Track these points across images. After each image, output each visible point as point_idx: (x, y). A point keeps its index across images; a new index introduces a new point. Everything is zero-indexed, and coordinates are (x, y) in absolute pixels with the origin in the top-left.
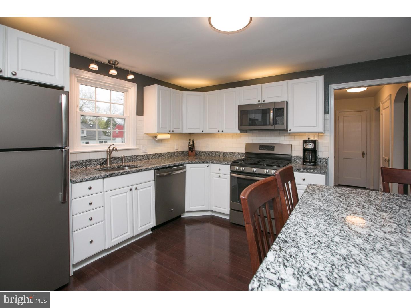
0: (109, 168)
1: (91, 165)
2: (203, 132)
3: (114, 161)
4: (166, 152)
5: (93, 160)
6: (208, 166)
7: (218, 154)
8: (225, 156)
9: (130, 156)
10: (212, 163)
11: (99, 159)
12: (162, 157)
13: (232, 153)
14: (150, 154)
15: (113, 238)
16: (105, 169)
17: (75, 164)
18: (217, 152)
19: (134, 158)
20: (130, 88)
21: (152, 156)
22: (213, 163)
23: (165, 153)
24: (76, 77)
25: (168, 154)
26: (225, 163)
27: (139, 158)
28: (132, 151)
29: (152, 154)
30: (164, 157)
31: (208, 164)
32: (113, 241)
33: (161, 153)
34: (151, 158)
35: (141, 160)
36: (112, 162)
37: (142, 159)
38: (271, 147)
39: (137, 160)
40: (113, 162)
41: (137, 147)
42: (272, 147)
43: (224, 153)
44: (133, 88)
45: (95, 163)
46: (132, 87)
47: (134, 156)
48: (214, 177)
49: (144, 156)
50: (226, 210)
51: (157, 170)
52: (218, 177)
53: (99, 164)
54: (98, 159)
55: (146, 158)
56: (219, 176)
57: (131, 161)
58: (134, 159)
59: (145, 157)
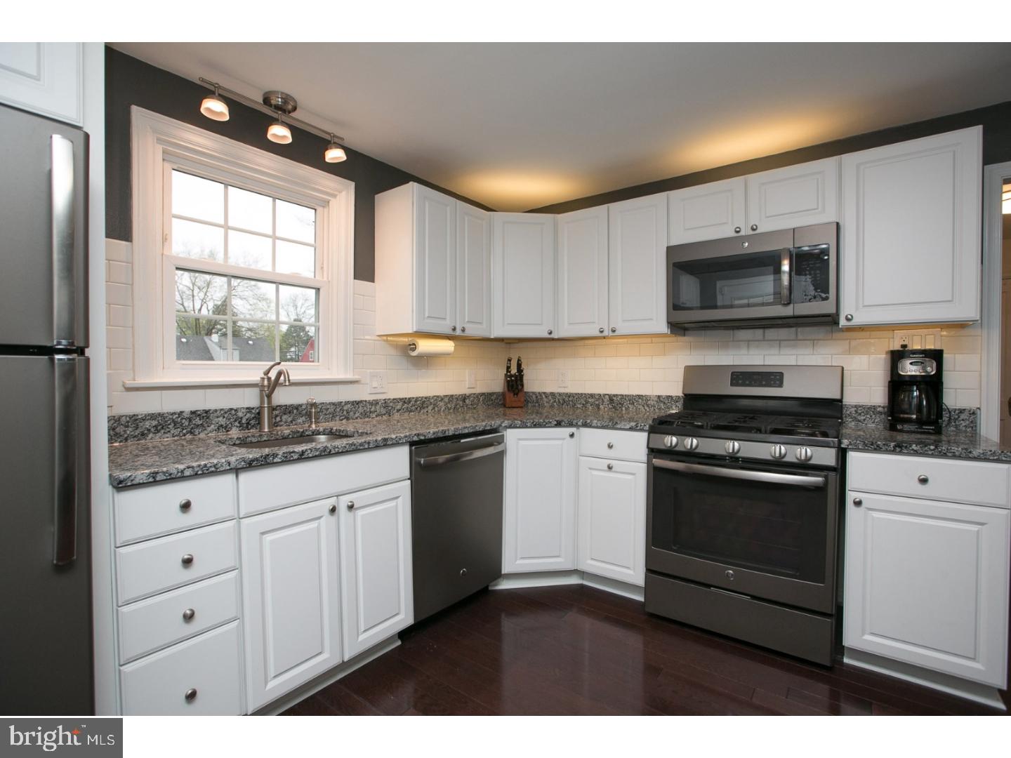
0: (265, 438)
1: (209, 429)
2: (550, 333)
3: (284, 417)
4: (441, 393)
5: (216, 411)
6: (572, 435)
7: (593, 400)
8: (614, 407)
9: (334, 404)
10: (585, 425)
11: (236, 410)
12: (430, 408)
13: (640, 396)
14: (394, 399)
15: (272, 673)
16: (251, 442)
17: (154, 423)
18: (592, 396)
19: (345, 408)
20: (334, 196)
21: (401, 403)
22: (591, 426)
23: (438, 397)
24: (159, 141)
25: (446, 400)
26: (628, 427)
27: (361, 410)
28: (341, 387)
29: (401, 399)
30: (436, 409)
31: (573, 430)
32: (271, 685)
33: (426, 398)
34: (398, 411)
35: (369, 417)
36: (278, 419)
37: (371, 412)
38: (773, 377)
39: (356, 415)
40: (281, 421)
41: (356, 377)
42: (775, 376)
43: (611, 398)
44: (344, 193)
45: (222, 421)
46: (340, 192)
47: (347, 403)
48: (590, 469)
49: (376, 403)
50: (631, 572)
51: (417, 445)
52: (606, 468)
53: (237, 424)
54: (231, 409)
55: (383, 411)
56: (610, 468)
57: (337, 418)
58: (345, 413)
59: (378, 407)
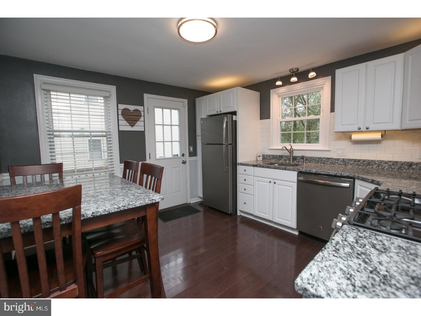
0: (287, 164)
1: (282, 160)
3: (301, 160)
4: (386, 159)
5: (284, 156)
9: (318, 158)
11: (288, 156)
12: (375, 166)
14: (349, 159)
16: (284, 164)
17: (272, 157)
19: (323, 160)
20: (324, 84)
21: (353, 161)
23: (383, 161)
25: (391, 163)
27: (330, 161)
29: (353, 160)
30: (380, 167)
33: (372, 161)
34: (351, 164)
35: (334, 164)
36: (299, 160)
37: (335, 163)
39: (328, 163)
41: (329, 149)
45: (285, 158)
46: (326, 82)
47: (324, 158)
49: (338, 159)
53: (288, 160)
54: (287, 156)
55: (342, 163)
57: (320, 163)
58: (323, 161)
59: (339, 161)
